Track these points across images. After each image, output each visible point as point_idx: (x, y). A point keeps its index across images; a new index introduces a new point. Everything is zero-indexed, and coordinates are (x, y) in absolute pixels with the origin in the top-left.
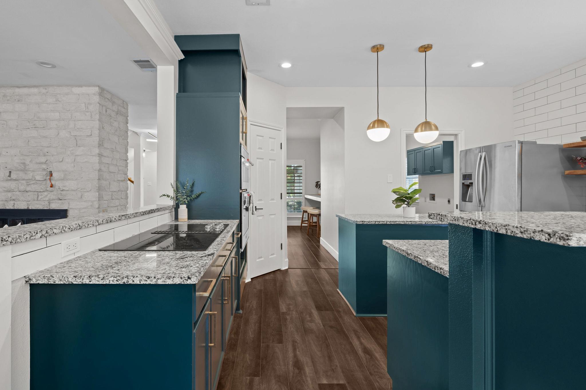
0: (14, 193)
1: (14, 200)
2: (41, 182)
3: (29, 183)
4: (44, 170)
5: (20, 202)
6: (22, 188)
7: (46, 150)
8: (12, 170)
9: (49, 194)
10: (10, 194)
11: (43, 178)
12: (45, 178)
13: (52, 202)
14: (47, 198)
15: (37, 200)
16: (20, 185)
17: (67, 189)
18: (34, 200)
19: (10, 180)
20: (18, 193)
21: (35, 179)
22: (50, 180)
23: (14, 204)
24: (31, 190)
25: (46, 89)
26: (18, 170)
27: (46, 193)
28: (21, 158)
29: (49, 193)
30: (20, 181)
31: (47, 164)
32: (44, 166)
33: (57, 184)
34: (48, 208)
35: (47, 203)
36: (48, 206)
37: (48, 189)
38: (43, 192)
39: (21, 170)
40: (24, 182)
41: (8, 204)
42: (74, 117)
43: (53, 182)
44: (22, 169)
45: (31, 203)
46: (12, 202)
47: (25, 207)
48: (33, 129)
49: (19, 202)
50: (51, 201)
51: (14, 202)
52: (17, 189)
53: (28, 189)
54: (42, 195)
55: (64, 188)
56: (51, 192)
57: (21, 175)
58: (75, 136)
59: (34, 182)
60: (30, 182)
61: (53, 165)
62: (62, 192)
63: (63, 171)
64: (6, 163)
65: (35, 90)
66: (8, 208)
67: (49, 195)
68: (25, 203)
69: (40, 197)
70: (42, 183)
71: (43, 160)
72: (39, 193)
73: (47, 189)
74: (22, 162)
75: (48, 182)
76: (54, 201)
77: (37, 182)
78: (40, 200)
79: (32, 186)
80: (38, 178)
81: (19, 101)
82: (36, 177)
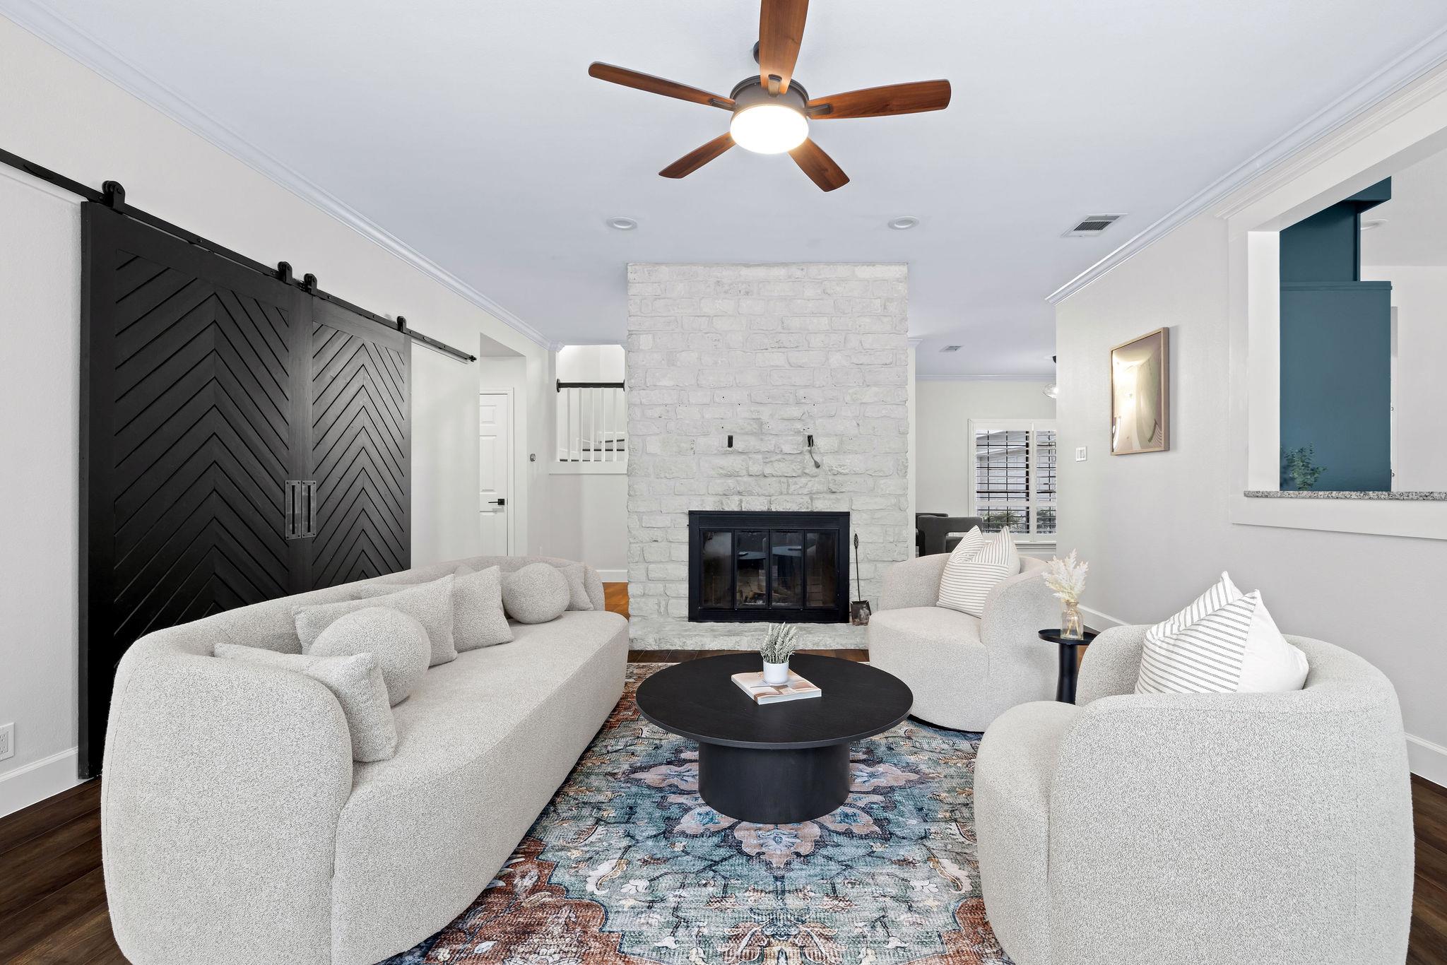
0: (739, 478)
1: (739, 493)
2: (793, 457)
3: (768, 460)
4: (798, 432)
5: (752, 497)
6: (755, 469)
7: (801, 393)
8: (734, 432)
9: (810, 481)
10: (731, 482)
11: (796, 449)
12: (801, 448)
13: (816, 498)
14: (807, 489)
15: (788, 494)
16: (750, 463)
17: (847, 471)
18: (781, 493)
19: (731, 453)
20: (746, 479)
21: (781, 451)
22: (810, 452)
23: (741, 501)
24: (774, 473)
25: (802, 269)
26: (747, 434)
27: (804, 480)
28: (752, 409)
29: (809, 479)
30: (750, 456)
31: (803, 420)
32: (799, 426)
33: (827, 461)
34: (809, 510)
35: (807, 499)
36: (810, 506)
37: (807, 471)
38: (798, 478)
39: (752, 434)
40: (760, 457)
41: (729, 502)
42: (858, 327)
43: (818, 459)
44: (755, 431)
45: (776, 499)
46: (737, 498)
47: (764, 508)
48: (775, 350)
49: (749, 498)
50: (814, 496)
51: (740, 497)
52: (744, 472)
53: (768, 471)
54: (796, 483)
55: (840, 470)
56: (813, 477)
57: (753, 442)
58: (861, 364)
59: (779, 457)
60: (770, 457)
61: (814, 423)
62: (836, 478)
63: (836, 435)
64: (722, 419)
65: (780, 272)
66: (727, 509)
67: (810, 484)
68: (762, 499)
69: (792, 488)
70: (795, 458)
71: (795, 412)
72: (790, 480)
73: (805, 471)
74: (754, 417)
75: (808, 456)
76: (821, 496)
77: (785, 457)
78: (792, 494)
79: (776, 464)
80: (787, 448)
81: (747, 293)
82: (783, 447)
